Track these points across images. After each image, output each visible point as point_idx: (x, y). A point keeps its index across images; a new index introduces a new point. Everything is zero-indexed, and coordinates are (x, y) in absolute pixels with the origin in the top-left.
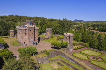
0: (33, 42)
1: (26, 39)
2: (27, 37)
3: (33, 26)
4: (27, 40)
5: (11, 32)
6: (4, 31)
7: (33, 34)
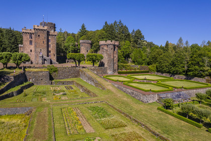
0: (42, 57)
1: (31, 51)
2: (32, 47)
3: (44, 28)
4: (33, 53)
5: (21, 47)
6: (11, 47)
7: (43, 42)
